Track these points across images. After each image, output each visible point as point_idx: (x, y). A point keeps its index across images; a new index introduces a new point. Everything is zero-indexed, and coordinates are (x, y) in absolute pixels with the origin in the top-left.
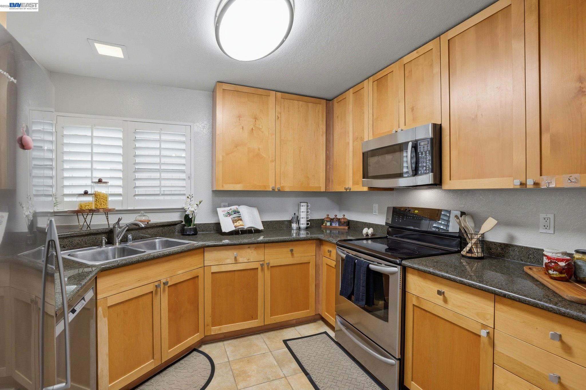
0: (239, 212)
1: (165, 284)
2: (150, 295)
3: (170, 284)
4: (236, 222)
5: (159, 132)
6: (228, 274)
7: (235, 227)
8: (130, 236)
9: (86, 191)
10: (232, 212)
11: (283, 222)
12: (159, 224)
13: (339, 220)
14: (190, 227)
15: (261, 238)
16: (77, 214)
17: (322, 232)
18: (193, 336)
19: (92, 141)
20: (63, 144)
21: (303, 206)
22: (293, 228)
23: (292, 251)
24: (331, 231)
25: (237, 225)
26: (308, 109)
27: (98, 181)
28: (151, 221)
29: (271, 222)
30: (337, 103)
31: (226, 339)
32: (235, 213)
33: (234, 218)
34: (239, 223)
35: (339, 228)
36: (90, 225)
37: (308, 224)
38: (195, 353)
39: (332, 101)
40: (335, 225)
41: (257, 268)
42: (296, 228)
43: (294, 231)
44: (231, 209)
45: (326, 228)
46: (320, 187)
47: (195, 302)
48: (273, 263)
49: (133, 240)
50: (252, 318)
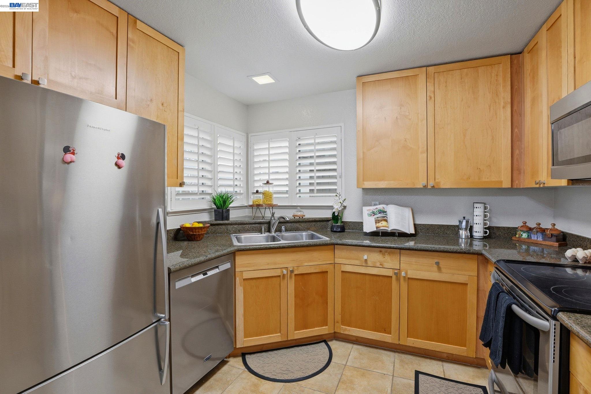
0: (385, 212)
1: (292, 272)
2: (278, 278)
3: (296, 272)
4: (379, 223)
5: (314, 137)
6: (358, 276)
7: (377, 228)
8: (283, 228)
9: (257, 190)
10: (378, 211)
11: (448, 227)
12: (311, 220)
13: (543, 231)
14: (338, 224)
15: (411, 244)
16: (252, 207)
17: (514, 247)
18: (321, 327)
19: (269, 152)
20: (254, 156)
21: (477, 208)
22: (461, 235)
23: (437, 264)
24: (528, 247)
25: (379, 226)
26: (478, 76)
27: (266, 183)
28: (306, 216)
29: (432, 225)
30: (528, 53)
31: (358, 343)
32: (379, 213)
33: (378, 217)
34: (382, 224)
35: (542, 243)
36: (264, 216)
37: (485, 233)
38: (323, 344)
39: (522, 53)
40: (538, 238)
41: (391, 277)
42: (465, 237)
43: (462, 240)
44: (377, 208)
45: (521, 241)
46: (501, 182)
47: (324, 295)
48: (412, 274)
49: (285, 231)
50: (385, 331)
